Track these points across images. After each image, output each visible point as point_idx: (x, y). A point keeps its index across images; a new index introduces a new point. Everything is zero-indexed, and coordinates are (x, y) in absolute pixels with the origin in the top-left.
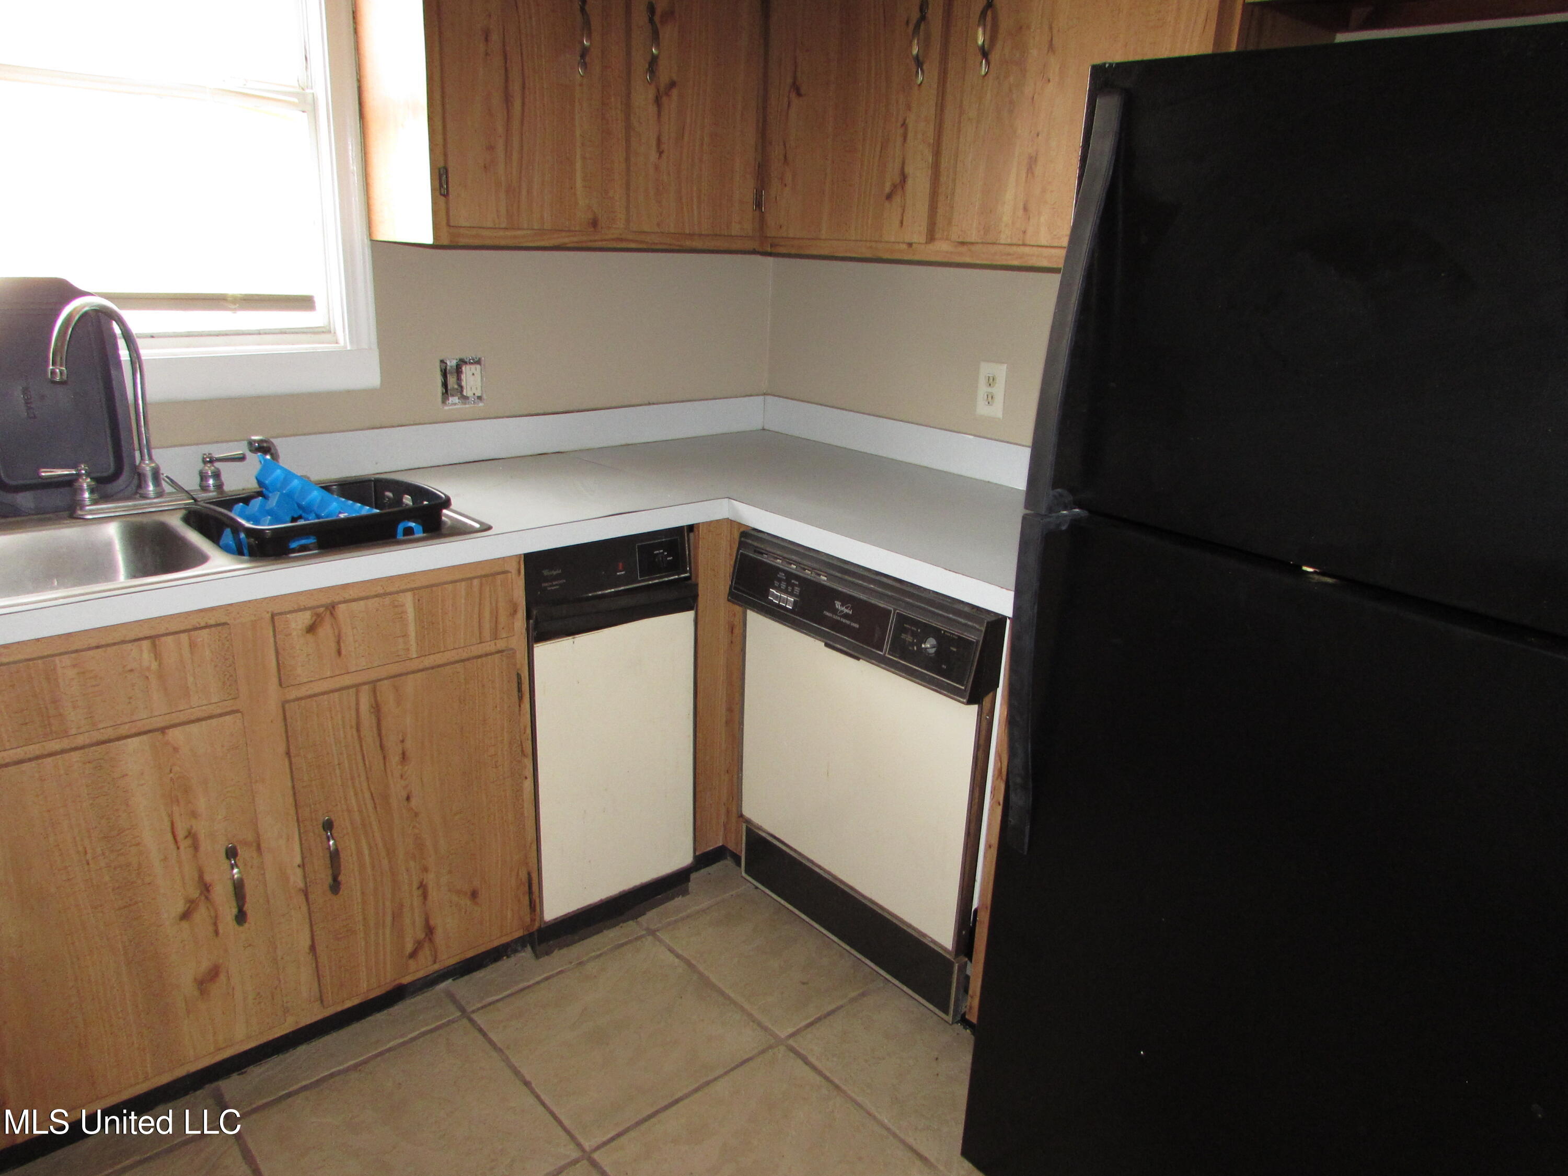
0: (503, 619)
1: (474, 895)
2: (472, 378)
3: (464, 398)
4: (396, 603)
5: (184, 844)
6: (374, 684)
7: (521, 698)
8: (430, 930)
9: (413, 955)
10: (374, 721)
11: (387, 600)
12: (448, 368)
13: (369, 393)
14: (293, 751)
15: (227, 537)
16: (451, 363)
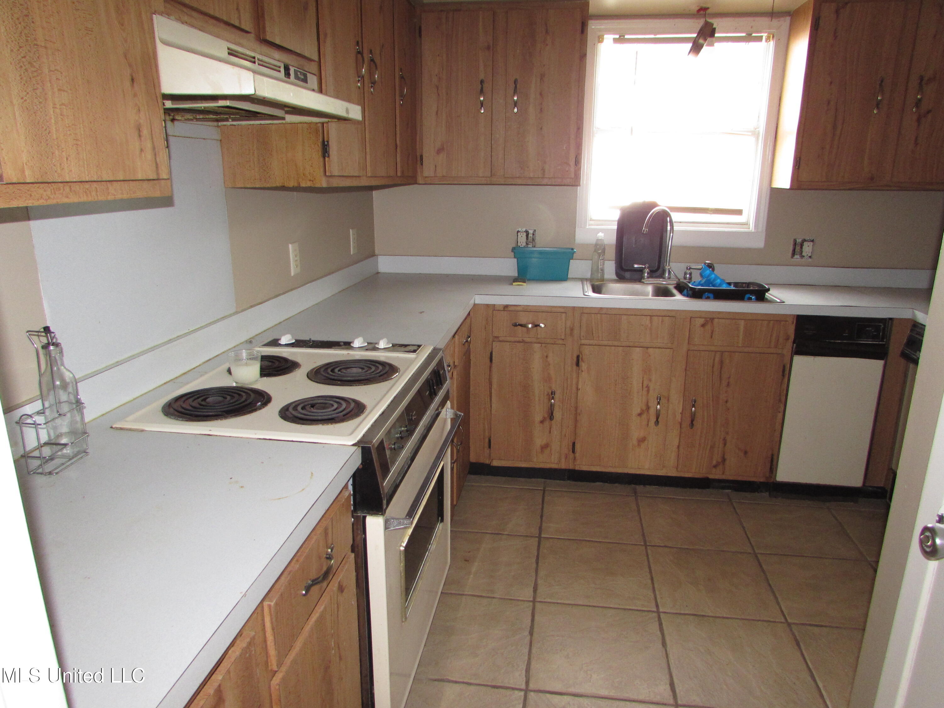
0: (781, 340)
1: (746, 453)
2: (808, 248)
3: (802, 257)
4: (737, 323)
5: (645, 389)
6: (722, 352)
7: (783, 375)
8: (724, 460)
9: (715, 467)
10: (720, 367)
11: (734, 321)
12: (797, 242)
13: (758, 250)
14: (688, 369)
15: (685, 292)
16: (799, 241)
